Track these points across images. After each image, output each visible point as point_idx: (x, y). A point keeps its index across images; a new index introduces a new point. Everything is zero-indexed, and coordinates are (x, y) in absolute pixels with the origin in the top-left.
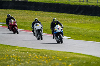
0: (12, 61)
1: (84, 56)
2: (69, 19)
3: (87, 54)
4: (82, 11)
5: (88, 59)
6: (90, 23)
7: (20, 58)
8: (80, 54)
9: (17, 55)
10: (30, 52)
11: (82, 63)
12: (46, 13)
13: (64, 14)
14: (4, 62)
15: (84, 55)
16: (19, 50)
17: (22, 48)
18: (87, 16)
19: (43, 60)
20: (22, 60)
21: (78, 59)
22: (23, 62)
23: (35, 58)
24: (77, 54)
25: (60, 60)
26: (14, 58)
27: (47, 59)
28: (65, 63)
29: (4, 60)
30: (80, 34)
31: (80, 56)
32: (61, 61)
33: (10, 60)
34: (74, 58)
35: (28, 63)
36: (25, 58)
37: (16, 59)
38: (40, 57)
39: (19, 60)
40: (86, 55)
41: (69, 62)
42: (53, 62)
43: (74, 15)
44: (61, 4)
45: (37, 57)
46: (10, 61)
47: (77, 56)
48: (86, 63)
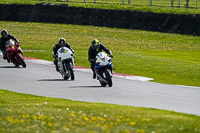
0: (36, 126)
1: (181, 117)
2: (151, 43)
3: (186, 112)
4: (176, 26)
5: (188, 121)
6: (193, 50)
7: (52, 121)
8: (173, 113)
9: (47, 113)
10: (71, 108)
11: (177, 130)
13: (140, 32)
14: (20, 128)
15: (179, 114)
16: (51, 103)
17: (56, 100)
18: (185, 37)
19: (98, 125)
20: (56, 125)
21: (169, 122)
22: (57, 129)
23: (83, 120)
24: (166, 112)
25: (133, 123)
26: (41, 120)
27: (107, 122)
28: (142, 131)
29: (20, 125)
30: (173, 72)
31: (172, 117)
32: (135, 126)
33: (32, 123)
34: (160, 120)
35: (67, 129)
36: (62, 121)
37: (43, 123)
38: (93, 118)
39: (50, 124)
40: (184, 115)
41: (151, 128)
42: (118, 128)
43: (161, 34)
44: (135, 12)
45: (86, 119)
46: (32, 127)
47: (167, 116)
48: (185, 130)
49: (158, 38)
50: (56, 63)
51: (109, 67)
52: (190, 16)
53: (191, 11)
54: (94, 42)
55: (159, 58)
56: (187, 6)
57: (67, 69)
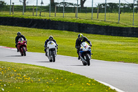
4: (35, 25)
6: (43, 36)
11: (36, 74)
30: (34, 46)
49: (26, 30)
50: (45, 50)
51: (89, 52)
52: (42, 20)
53: (42, 18)
54: (79, 36)
56: (40, 15)
57: (52, 55)
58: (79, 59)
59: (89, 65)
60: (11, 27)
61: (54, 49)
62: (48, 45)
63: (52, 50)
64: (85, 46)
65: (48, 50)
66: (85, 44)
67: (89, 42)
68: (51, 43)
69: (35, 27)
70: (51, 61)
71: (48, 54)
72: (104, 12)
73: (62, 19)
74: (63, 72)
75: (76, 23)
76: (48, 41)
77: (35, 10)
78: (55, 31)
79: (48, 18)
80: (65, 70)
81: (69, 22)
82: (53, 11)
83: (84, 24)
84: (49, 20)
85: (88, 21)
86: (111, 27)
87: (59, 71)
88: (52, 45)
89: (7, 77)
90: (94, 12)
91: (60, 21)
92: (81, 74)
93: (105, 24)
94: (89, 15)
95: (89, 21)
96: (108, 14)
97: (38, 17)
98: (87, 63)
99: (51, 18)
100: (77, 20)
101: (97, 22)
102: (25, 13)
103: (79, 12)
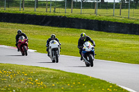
2: (35, 31)
4: (49, 22)
5: (56, 73)
8: (47, 69)
11: (50, 78)
12: (10, 24)
18: (54, 28)
19: (7, 75)
21: (45, 74)
24: (43, 68)
25: (26, 75)
27: (12, 74)
28: (31, 78)
38: (5, 72)
41: (35, 77)
42: (18, 77)
49: (39, 29)
51: (92, 52)
54: (82, 35)
55: (39, 39)
56: (54, 11)
57: (54, 55)
58: (82, 59)
59: (92, 66)
60: (21, 25)
61: (57, 49)
62: (50, 45)
63: (55, 50)
64: (88, 46)
65: (50, 50)
66: (88, 43)
67: (92, 42)
68: (53, 42)
69: (49, 25)
70: (54, 61)
71: (50, 54)
72: (127, 8)
73: (79, 16)
74: (80, 76)
75: (96, 20)
76: (50, 40)
77: (49, 5)
78: (72, 29)
79: (63, 15)
80: (83, 74)
81: (88, 20)
82: (69, 7)
83: (104, 21)
84: (65, 17)
85: (108, 18)
86: (136, 25)
87: (76, 75)
88: (54, 45)
89: (17, 82)
90: (116, 8)
91: (77, 18)
92: (101, 79)
93: (129, 21)
94: (110, 11)
95: (111, 19)
96: (132, 10)
97: (52, 14)
98: (90, 64)
99: (67, 14)
100: (96, 17)
101: (120, 20)
102: (37, 9)
103: (99, 7)
